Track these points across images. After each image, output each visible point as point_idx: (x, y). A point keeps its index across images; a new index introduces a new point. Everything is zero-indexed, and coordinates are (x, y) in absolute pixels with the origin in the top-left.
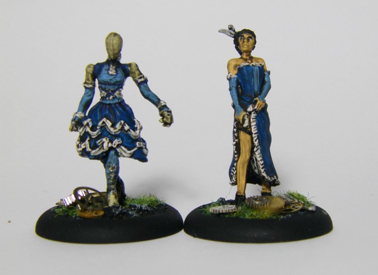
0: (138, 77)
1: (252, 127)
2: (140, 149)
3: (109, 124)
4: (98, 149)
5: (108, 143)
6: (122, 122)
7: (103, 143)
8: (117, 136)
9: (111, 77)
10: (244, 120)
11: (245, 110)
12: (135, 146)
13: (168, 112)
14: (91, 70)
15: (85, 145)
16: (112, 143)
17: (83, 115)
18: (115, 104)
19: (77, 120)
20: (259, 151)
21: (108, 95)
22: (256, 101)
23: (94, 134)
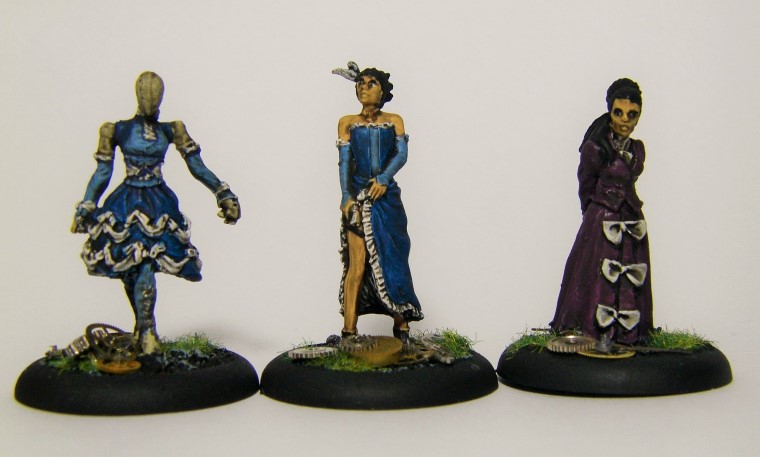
0: (187, 144)
1: (365, 225)
2: (193, 259)
3: (144, 219)
4: (125, 261)
5: (142, 251)
6: (166, 216)
7: (134, 250)
8: (155, 240)
9: (149, 144)
10: (351, 214)
11: (355, 199)
12: (185, 256)
13: (233, 200)
14: (109, 133)
15: (103, 254)
16: (148, 251)
17: (93, 206)
18: (152, 188)
19: (84, 214)
20: (377, 264)
21: (143, 174)
22: (372, 183)
23: (119, 236)
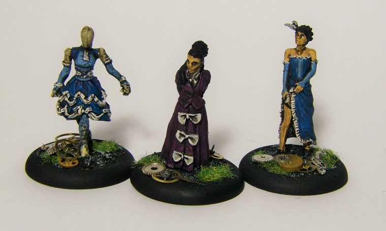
0: (105, 60)
1: (292, 104)
2: (106, 113)
3: (83, 96)
4: (74, 114)
5: (82, 110)
6: (93, 95)
7: (78, 109)
8: (88, 106)
9: (85, 63)
10: (286, 98)
11: (288, 91)
12: (102, 112)
13: (127, 85)
14: (69, 53)
15: (64, 110)
16: (85, 110)
17: (62, 85)
18: (87, 81)
19: (57, 89)
20: (296, 121)
21: (83, 75)
22: (297, 85)
23: (71, 103)
